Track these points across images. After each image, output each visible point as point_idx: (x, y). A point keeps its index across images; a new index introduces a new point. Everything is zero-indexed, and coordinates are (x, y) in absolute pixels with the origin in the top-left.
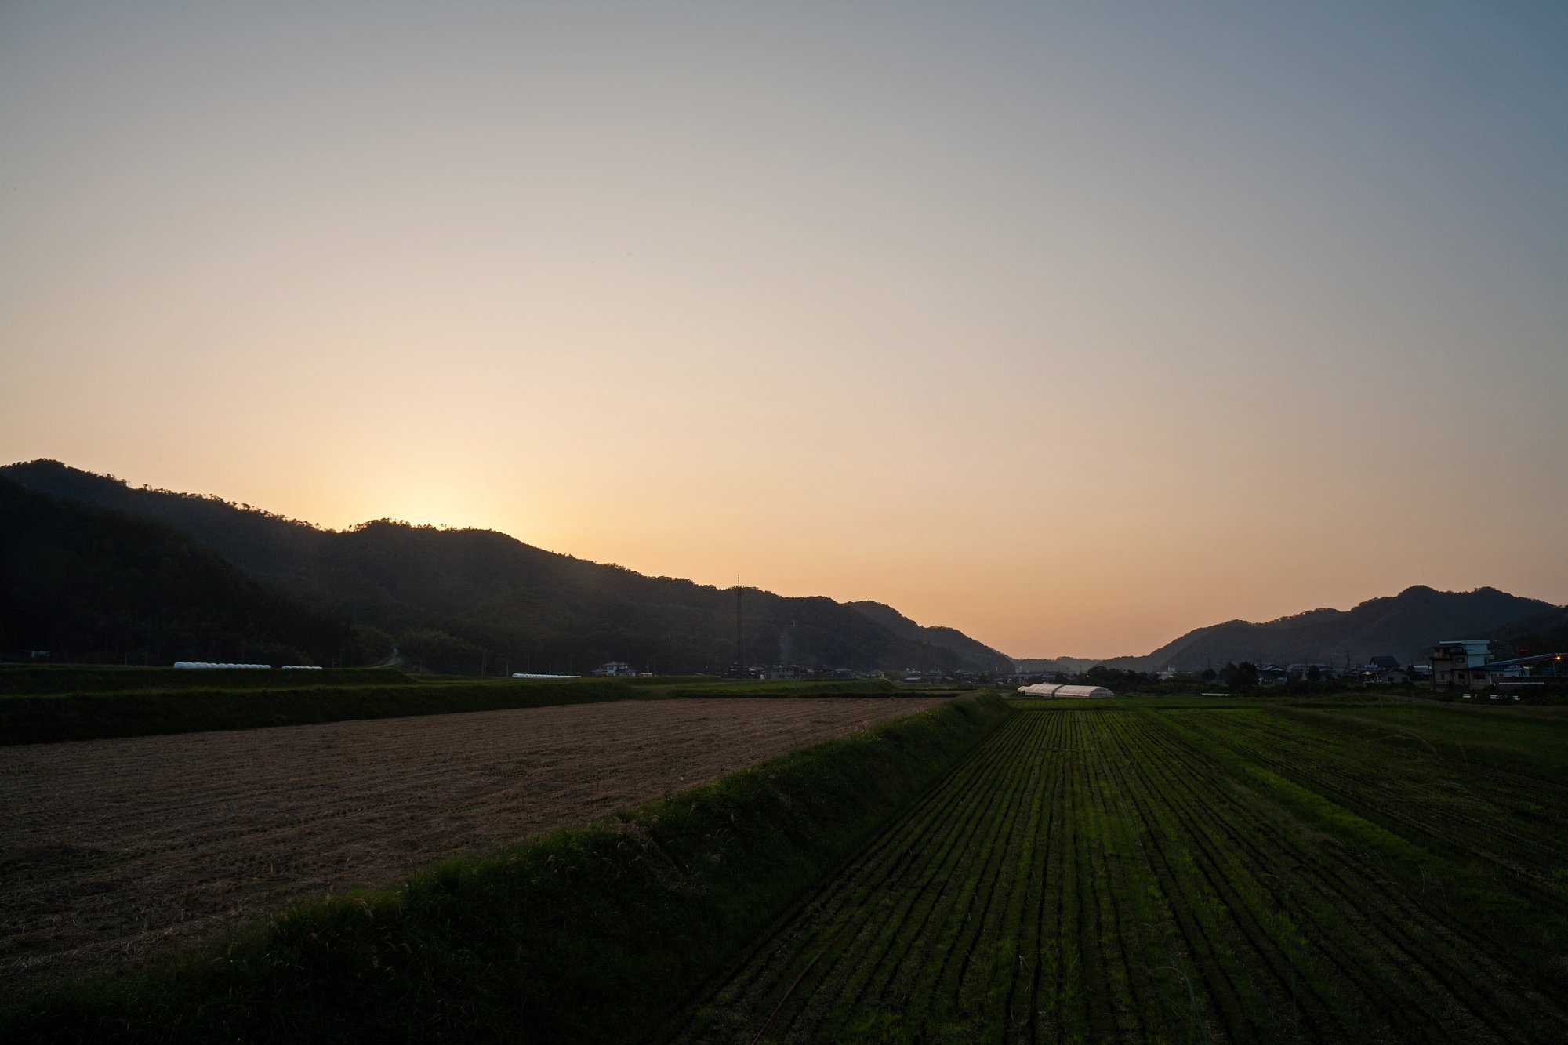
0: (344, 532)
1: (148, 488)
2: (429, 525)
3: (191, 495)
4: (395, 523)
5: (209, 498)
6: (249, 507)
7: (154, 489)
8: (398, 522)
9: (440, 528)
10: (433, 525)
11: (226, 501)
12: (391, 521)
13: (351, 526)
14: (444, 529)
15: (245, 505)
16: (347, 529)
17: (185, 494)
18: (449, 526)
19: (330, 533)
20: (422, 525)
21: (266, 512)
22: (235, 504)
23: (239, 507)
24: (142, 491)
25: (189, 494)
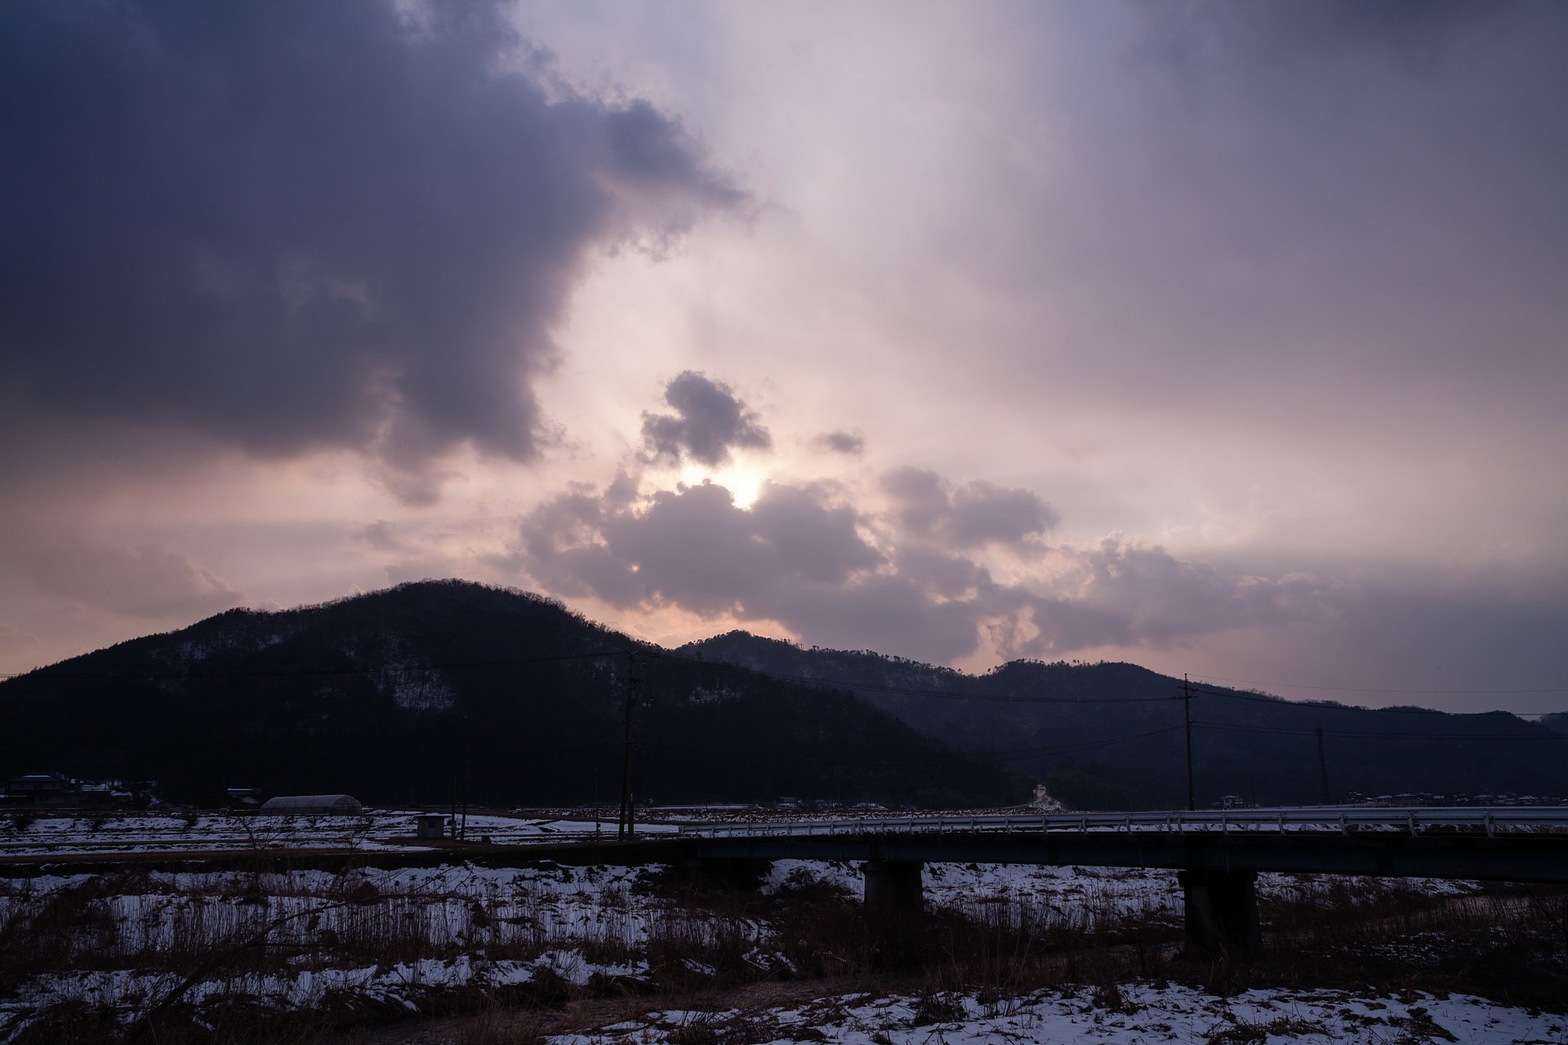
0: (983, 677)
1: (816, 649)
2: (1062, 661)
3: (851, 652)
6: (899, 658)
7: (821, 650)
8: (1033, 662)
9: (1072, 664)
10: (1066, 662)
11: (880, 655)
12: (1026, 661)
13: (989, 669)
14: (1076, 664)
15: (896, 657)
16: (987, 673)
17: (846, 651)
18: (1081, 662)
19: (971, 678)
20: (1056, 663)
22: (887, 656)
24: (811, 652)
25: (849, 651)
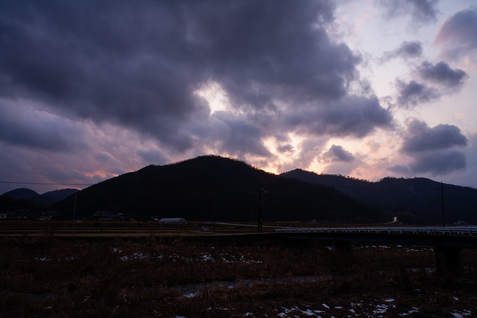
0: (376, 182)
3: (334, 175)
4: (391, 178)
5: (338, 175)
7: (324, 174)
11: (343, 176)
13: (378, 180)
15: (348, 176)
19: (372, 183)
21: (354, 178)
23: (346, 177)
24: (321, 175)
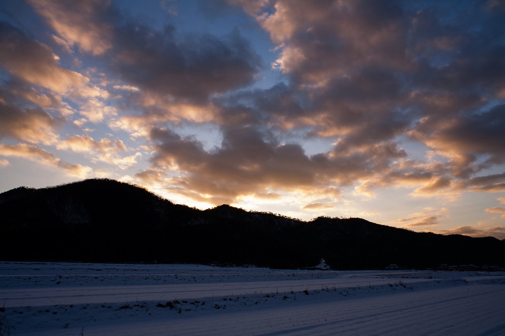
0: (309, 222)
1: (251, 211)
4: (326, 217)
6: (280, 215)
9: (340, 218)
11: (273, 214)
12: (324, 217)
13: (311, 220)
17: (262, 212)
18: (344, 218)
19: (305, 223)
21: (285, 216)
23: (277, 215)
